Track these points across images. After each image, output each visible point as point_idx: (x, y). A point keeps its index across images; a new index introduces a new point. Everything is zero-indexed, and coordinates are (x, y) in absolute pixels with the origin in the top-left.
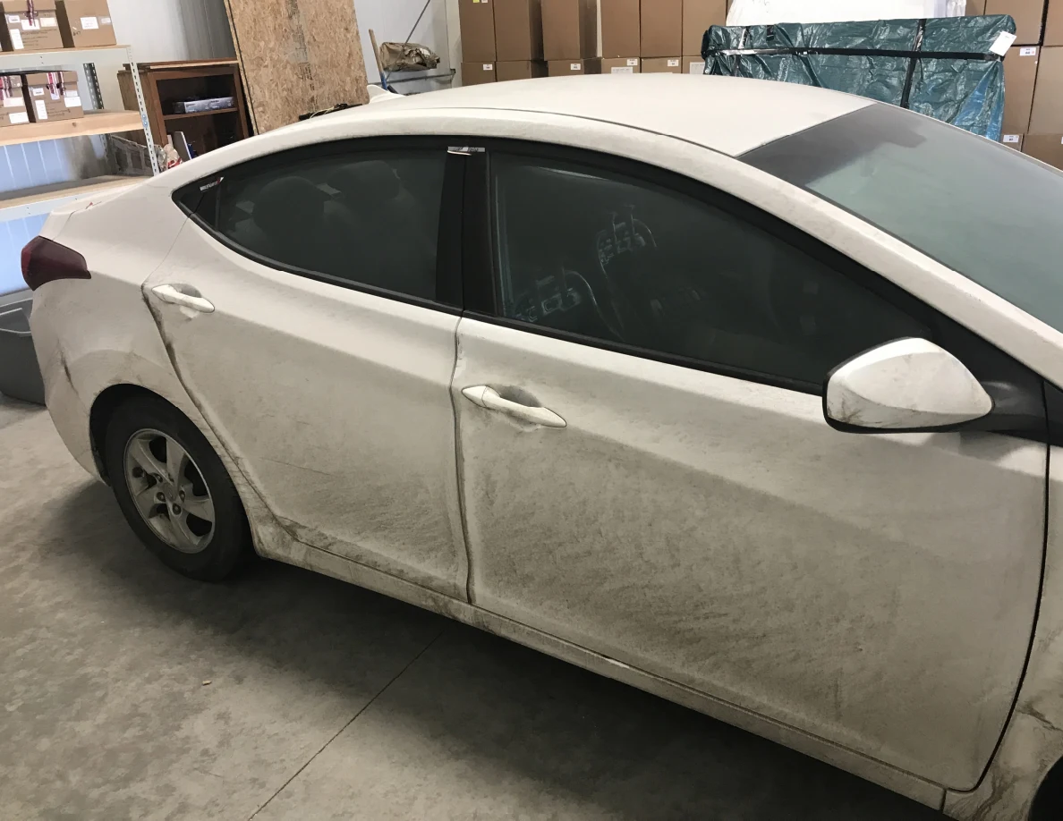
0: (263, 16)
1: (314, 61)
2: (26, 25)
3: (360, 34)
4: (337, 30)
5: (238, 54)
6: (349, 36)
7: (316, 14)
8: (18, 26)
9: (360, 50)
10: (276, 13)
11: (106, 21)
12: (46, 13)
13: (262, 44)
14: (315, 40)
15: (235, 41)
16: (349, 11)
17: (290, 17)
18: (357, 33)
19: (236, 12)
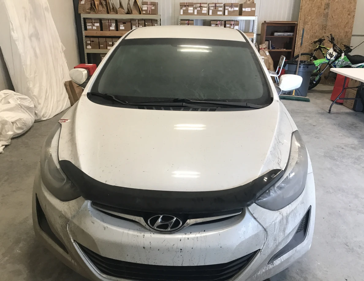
0: (314, 9)
1: (329, 24)
2: (230, 9)
3: (355, 17)
4: (345, 14)
5: (299, 20)
6: (349, 17)
7: (337, 9)
8: (228, 9)
9: (353, 22)
10: (319, 7)
11: (253, 9)
12: (236, 6)
13: (310, 18)
14: (332, 17)
15: (300, 16)
16: (353, 9)
17: (325, 9)
18: (354, 16)
19: (303, 7)
